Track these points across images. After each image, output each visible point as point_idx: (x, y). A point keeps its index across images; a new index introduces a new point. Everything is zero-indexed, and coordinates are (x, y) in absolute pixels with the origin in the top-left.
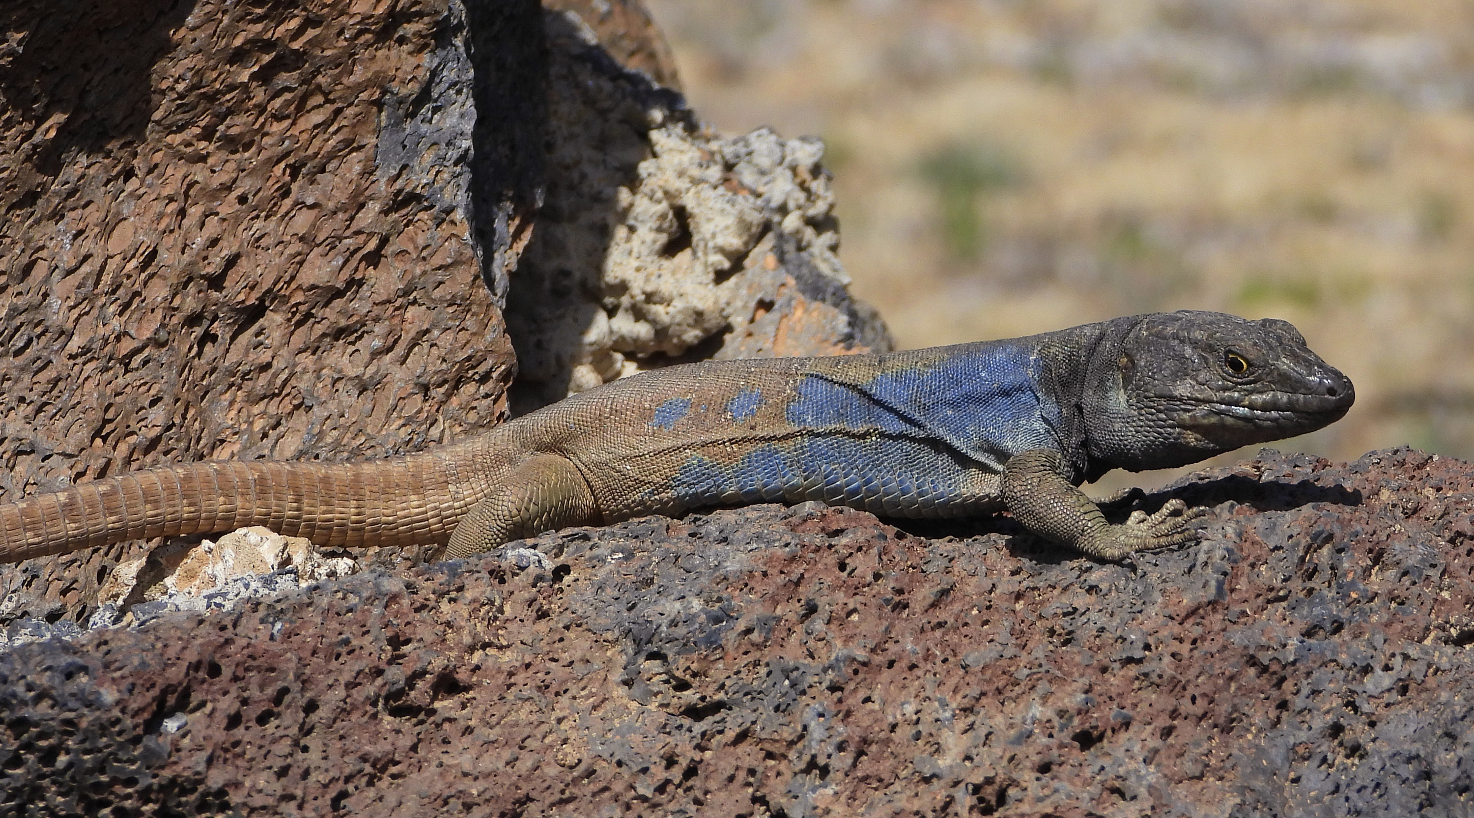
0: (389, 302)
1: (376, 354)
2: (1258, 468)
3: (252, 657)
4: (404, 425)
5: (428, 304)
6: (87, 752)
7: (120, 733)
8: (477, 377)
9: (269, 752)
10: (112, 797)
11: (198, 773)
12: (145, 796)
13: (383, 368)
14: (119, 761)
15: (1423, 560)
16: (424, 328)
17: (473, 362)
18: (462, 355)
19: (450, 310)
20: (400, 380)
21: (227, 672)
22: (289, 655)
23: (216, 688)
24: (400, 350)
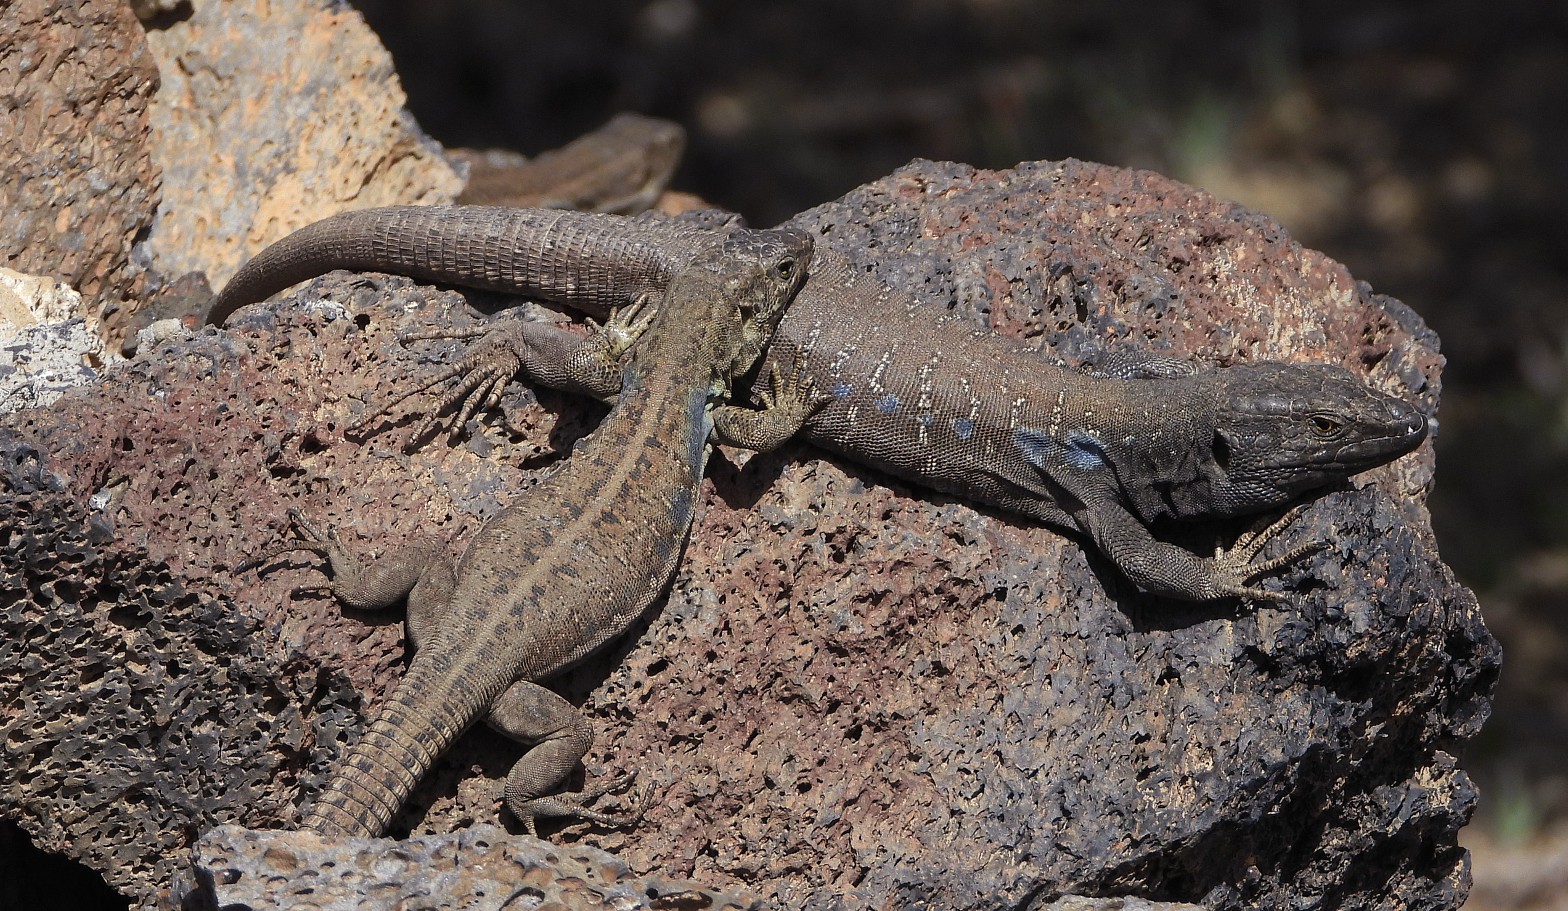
0: (37, 21)
1: (25, 72)
2: (920, 181)
3: (156, 430)
4: (56, 143)
5: (75, 22)
6: (38, 532)
7: (71, 514)
8: (123, 93)
9: (190, 523)
10: (56, 572)
11: (142, 549)
12: (88, 571)
13: (32, 87)
14: (67, 539)
15: (1164, 292)
16: (72, 46)
17: (120, 79)
18: (110, 73)
19: (97, 28)
20: (48, 97)
21: (140, 447)
22: (185, 426)
23: (132, 462)
24: (46, 67)
